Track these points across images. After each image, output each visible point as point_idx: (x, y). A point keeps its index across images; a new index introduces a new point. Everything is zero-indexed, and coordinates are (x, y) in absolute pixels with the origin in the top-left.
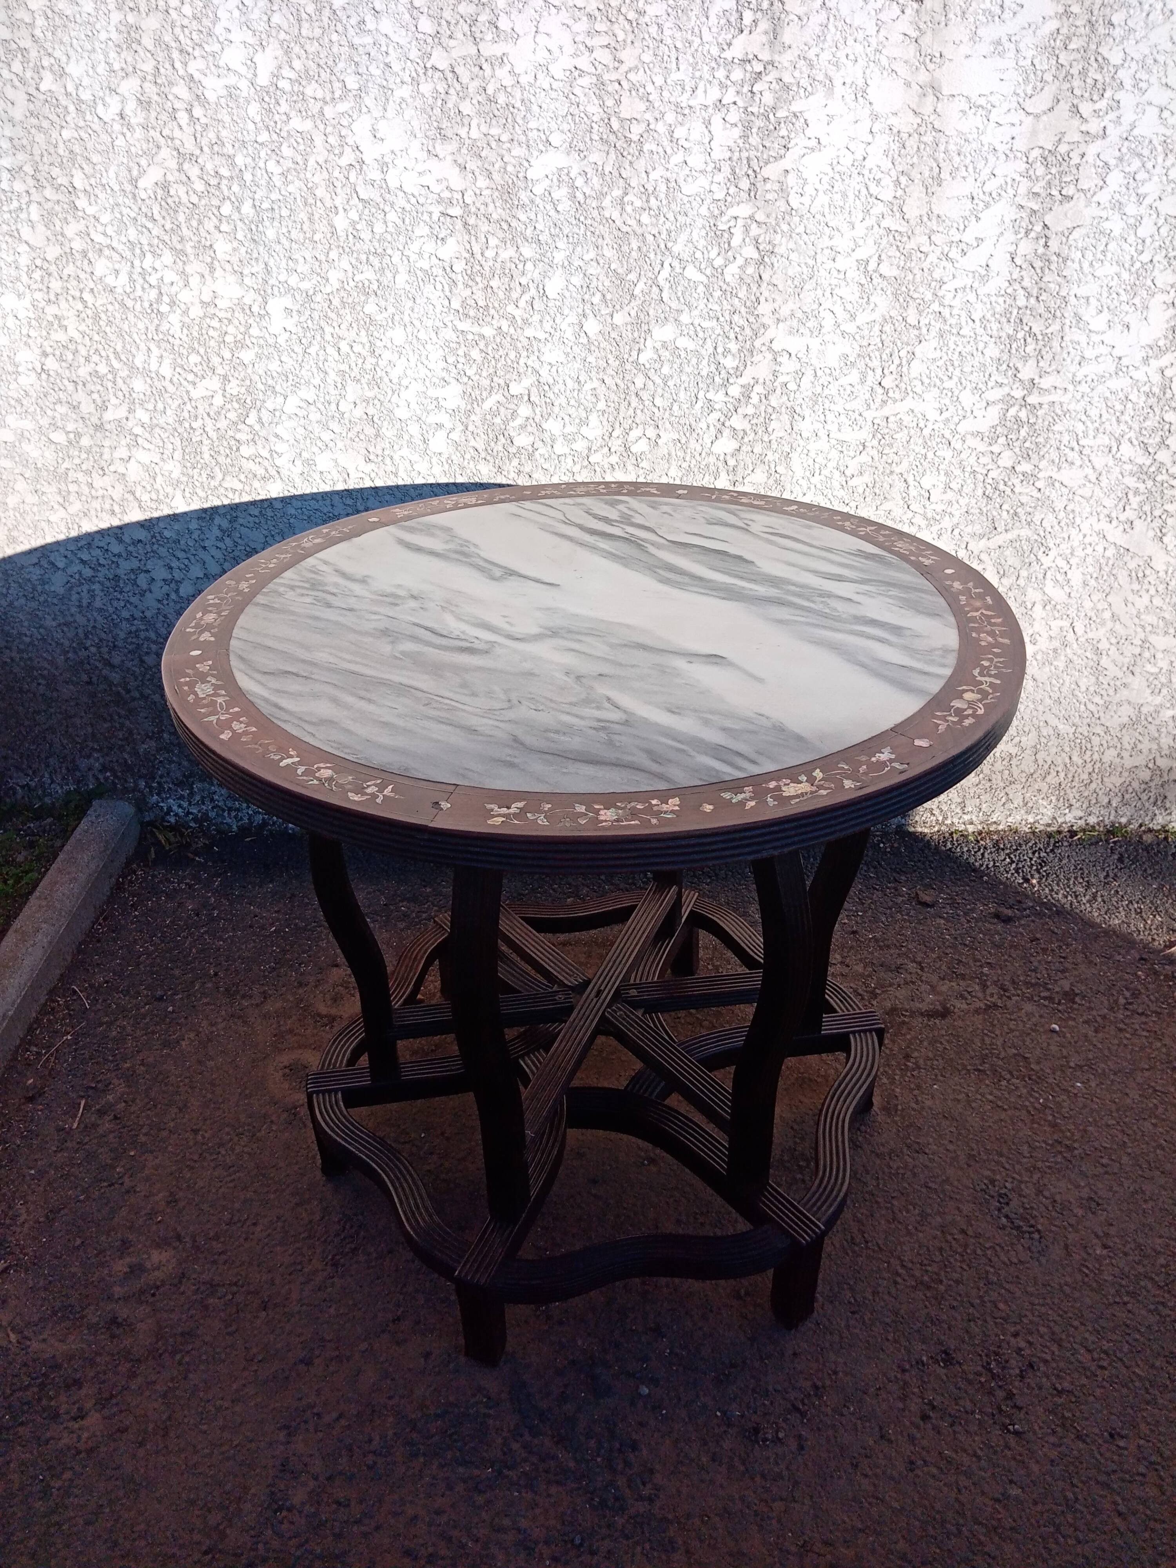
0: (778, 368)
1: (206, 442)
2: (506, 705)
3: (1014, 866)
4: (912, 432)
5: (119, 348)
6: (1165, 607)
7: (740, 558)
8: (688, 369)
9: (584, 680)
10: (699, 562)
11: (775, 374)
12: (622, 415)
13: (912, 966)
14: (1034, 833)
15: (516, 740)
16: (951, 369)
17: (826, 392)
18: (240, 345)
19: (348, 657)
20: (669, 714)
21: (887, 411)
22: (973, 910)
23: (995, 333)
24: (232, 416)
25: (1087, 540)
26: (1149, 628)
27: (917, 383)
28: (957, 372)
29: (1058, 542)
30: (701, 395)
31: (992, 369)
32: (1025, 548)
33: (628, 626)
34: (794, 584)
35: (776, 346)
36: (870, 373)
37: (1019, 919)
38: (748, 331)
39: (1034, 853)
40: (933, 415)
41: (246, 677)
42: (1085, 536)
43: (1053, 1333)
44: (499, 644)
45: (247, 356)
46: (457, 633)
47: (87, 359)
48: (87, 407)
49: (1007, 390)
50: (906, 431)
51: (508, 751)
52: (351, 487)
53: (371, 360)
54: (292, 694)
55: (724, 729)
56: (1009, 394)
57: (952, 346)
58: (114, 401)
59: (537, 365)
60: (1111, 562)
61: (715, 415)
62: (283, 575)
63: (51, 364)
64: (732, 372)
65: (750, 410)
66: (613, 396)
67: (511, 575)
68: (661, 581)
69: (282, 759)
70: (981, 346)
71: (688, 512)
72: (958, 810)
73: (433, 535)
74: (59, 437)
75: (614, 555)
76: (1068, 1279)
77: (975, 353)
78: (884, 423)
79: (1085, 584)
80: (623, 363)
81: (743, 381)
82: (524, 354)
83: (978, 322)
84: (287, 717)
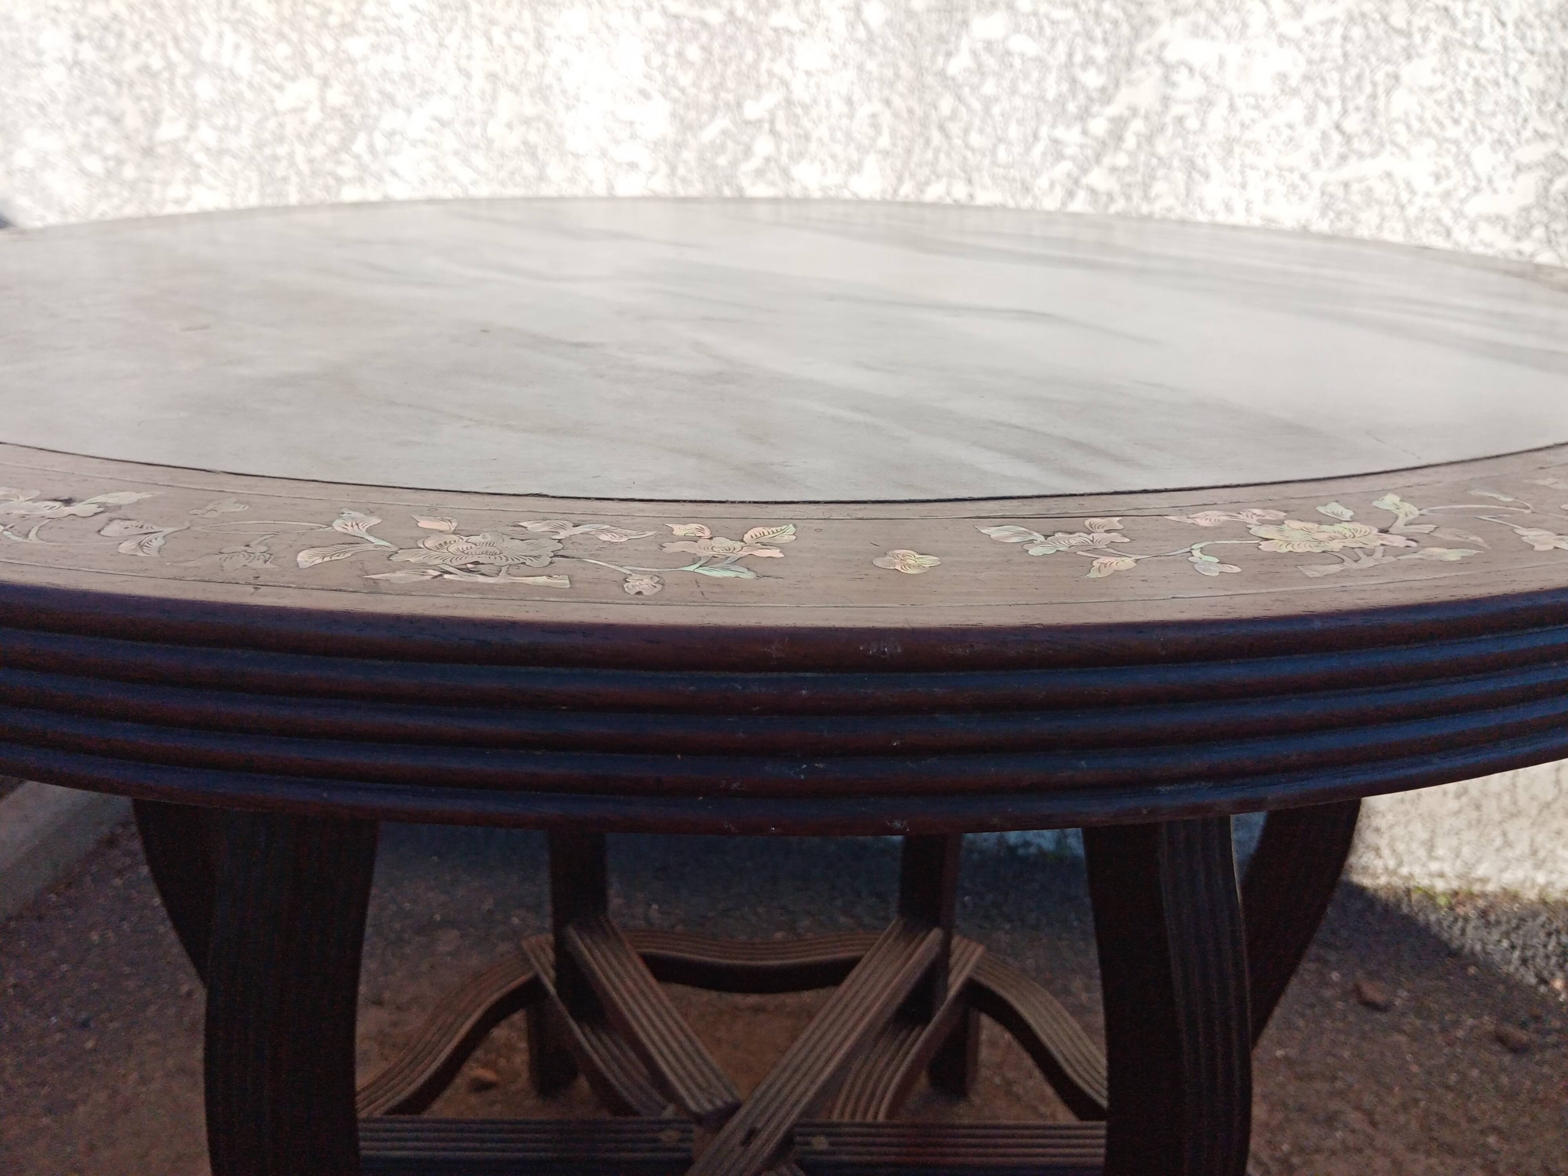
0: (1169, 91)
1: (294, 179)
3: (1517, 954)
4: (1388, 210)
5: (180, 28)
8: (1026, 88)
11: (1166, 101)
12: (915, 159)
13: (1354, 1117)
14: (1545, 903)
16: (1458, 106)
17: (1248, 135)
18: (348, 29)
21: (1347, 172)
22: (1456, 1024)
23: (1539, 46)
24: (333, 139)
27: (1400, 128)
28: (1470, 113)
30: (1044, 131)
31: (1529, 108)
35: (1170, 55)
36: (1322, 107)
37: (1542, 1048)
38: (1125, 30)
39: (1549, 935)
40: (1424, 183)
45: (356, 46)
47: (136, 47)
48: (133, 121)
49: (1553, 145)
50: (1376, 209)
53: (536, 58)
56: (1556, 155)
57: (1463, 66)
58: (169, 112)
59: (787, 73)
61: (1066, 166)
63: (87, 52)
64: (1095, 95)
65: (1122, 160)
66: (903, 129)
70: (1513, 68)
72: (1422, 853)
74: (94, 164)
77: (1502, 80)
78: (1340, 192)
80: (920, 71)
81: (1112, 110)
82: (768, 53)
83: (1511, 27)
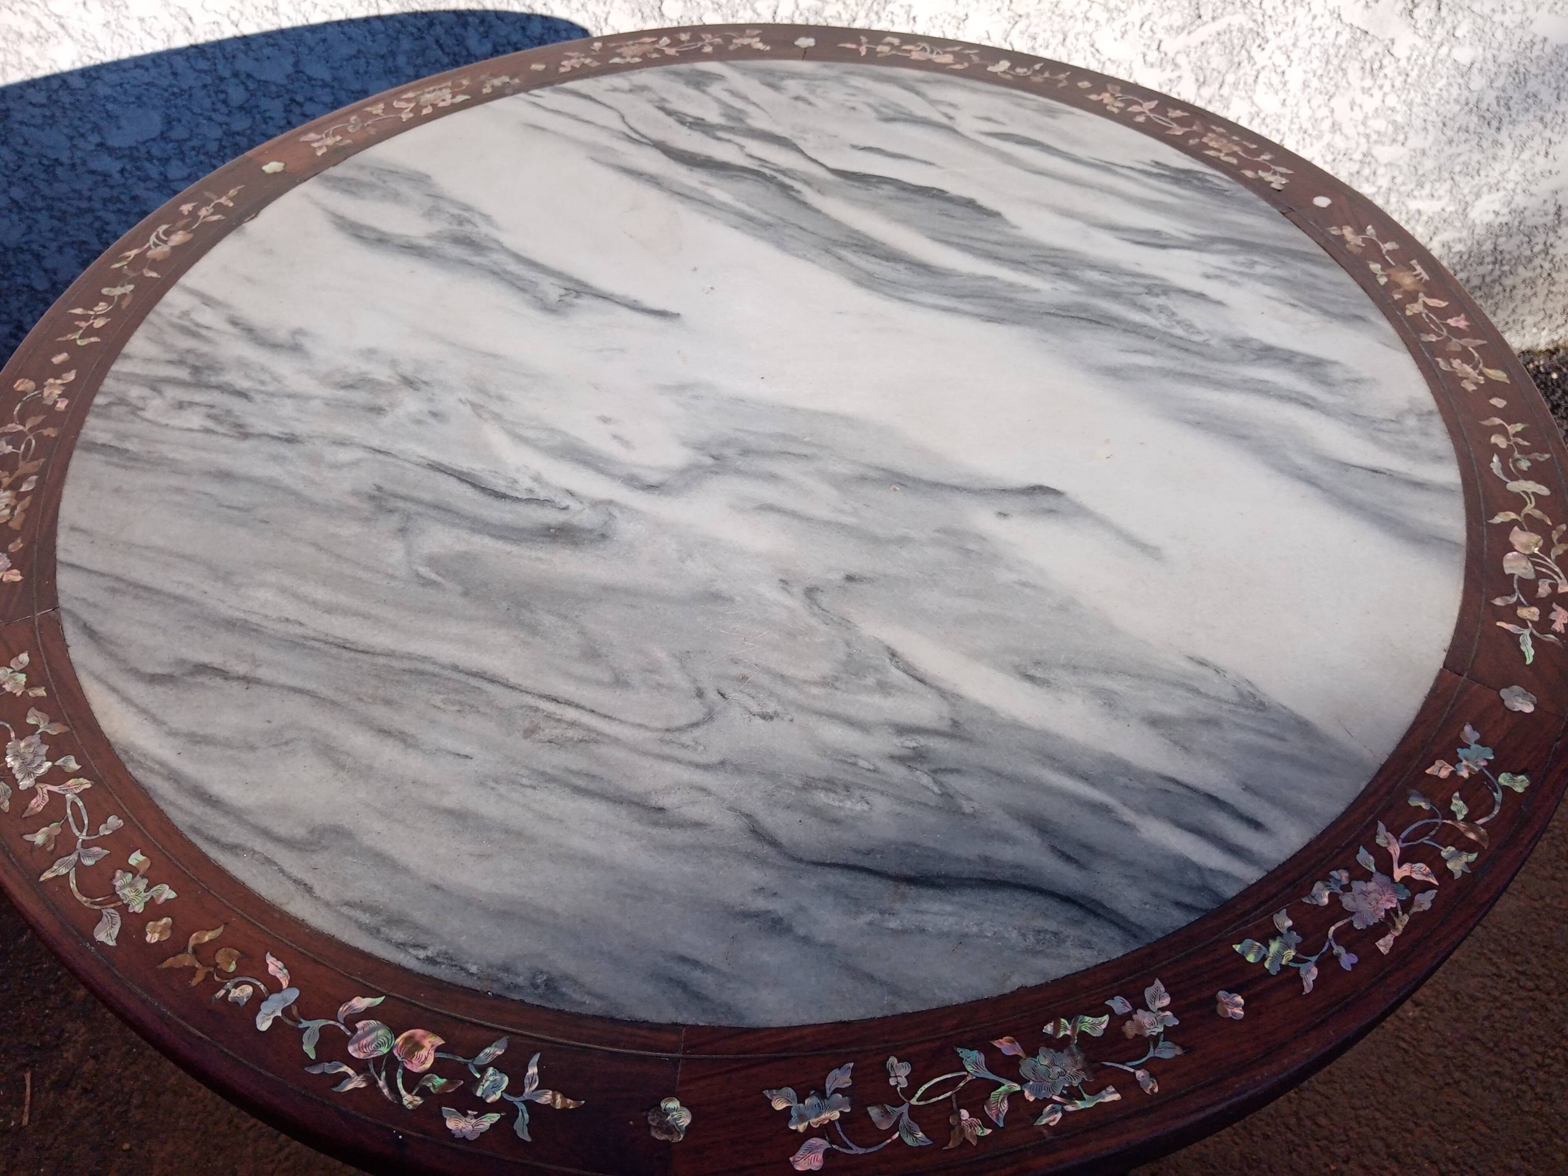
2: (694, 710)
6: (1398, 107)
7: (970, 204)
9: (820, 597)
10: (906, 221)
15: (757, 832)
19: (321, 594)
20: (1027, 686)
25: (1316, 24)
26: (1374, 137)
29: (1278, 29)
32: (1236, 41)
33: (847, 420)
34: (1093, 267)
41: (112, 699)
42: (1314, 17)
43: (1388, 1146)
44: (623, 508)
46: (526, 482)
51: (755, 875)
52: (201, 40)
54: (227, 744)
55: (1155, 722)
60: (1342, 52)
62: (128, 348)
67: (578, 294)
68: (859, 283)
69: (257, 1000)
71: (838, 94)
73: (396, 197)
75: (751, 219)
76: (1387, 1062)
79: (1306, 85)
84: (235, 834)
